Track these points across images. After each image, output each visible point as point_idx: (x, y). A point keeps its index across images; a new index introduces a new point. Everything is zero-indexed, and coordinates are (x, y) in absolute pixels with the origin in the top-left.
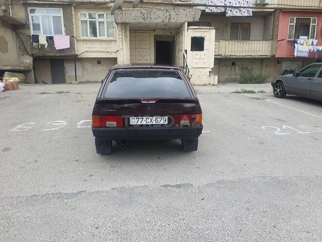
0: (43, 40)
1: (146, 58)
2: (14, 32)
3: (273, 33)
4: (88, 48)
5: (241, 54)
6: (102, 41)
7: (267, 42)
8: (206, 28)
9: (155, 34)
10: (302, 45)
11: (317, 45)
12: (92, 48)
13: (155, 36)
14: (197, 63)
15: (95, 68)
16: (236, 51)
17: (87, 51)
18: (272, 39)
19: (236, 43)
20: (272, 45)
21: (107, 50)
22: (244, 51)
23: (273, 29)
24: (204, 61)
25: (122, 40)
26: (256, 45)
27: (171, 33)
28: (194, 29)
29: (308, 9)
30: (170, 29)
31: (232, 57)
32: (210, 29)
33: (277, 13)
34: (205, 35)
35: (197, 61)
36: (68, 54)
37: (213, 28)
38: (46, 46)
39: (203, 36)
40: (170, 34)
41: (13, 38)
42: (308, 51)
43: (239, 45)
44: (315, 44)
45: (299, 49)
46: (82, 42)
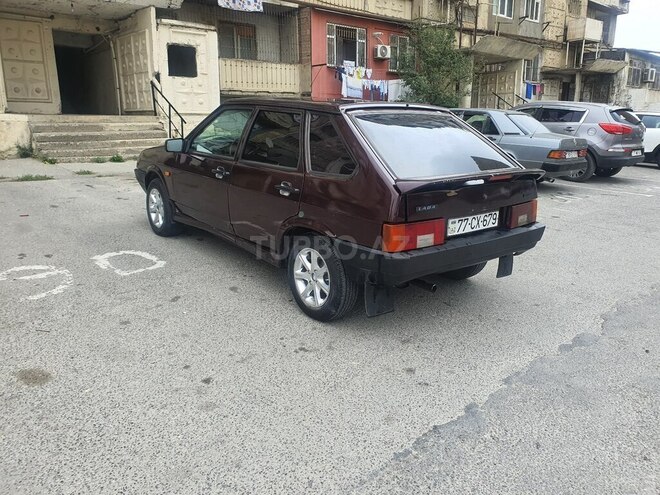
1: (35, 86)
3: (300, 50)
5: (250, 88)
7: (292, 67)
8: (198, 26)
9: (56, 27)
10: (351, 75)
11: (372, 78)
13: (56, 33)
14: (184, 103)
16: (239, 81)
18: (300, 62)
19: (239, 64)
20: (302, 72)
22: (255, 82)
23: (300, 42)
24: (201, 100)
26: (274, 70)
27: (98, 29)
28: (172, 25)
29: (352, 13)
30: (94, 18)
31: (234, 93)
32: (206, 30)
33: (305, 13)
34: (198, 42)
35: (184, 100)
37: (213, 28)
39: (192, 44)
40: (96, 32)
42: (361, 88)
43: (244, 68)
44: (369, 76)
45: (350, 84)
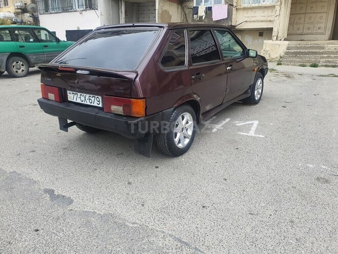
0: (202, 12)
1: (319, 26)
2: (180, 6)
4: (248, 17)
6: (266, 7)
12: (252, 17)
15: (256, 40)
17: (246, 21)
21: (269, 19)
25: (281, 4)
36: (224, 25)
38: (204, 17)
41: (178, 12)
46: (242, 11)
